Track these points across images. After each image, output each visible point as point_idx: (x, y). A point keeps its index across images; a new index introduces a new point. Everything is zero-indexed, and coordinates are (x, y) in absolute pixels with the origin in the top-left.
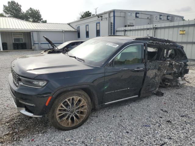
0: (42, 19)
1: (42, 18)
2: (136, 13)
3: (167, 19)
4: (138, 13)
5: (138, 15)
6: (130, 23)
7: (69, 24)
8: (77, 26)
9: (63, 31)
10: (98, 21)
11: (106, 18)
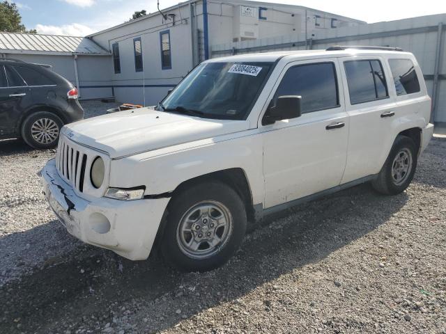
2: (261, 9)
3: (332, 27)
4: (265, 9)
5: (264, 13)
6: (246, 33)
7: (90, 38)
8: (113, 42)
9: (73, 56)
10: (164, 28)
11: (186, 20)
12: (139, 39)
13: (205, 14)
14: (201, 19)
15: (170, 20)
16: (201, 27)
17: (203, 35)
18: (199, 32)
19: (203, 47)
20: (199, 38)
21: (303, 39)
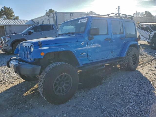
1: (14, 14)
4: (72, 14)
6: (67, 20)
7: (32, 20)
9: (27, 25)
10: (48, 19)
11: (52, 17)
14: (55, 17)
15: (49, 17)
17: (56, 21)
18: (55, 20)
19: (56, 23)
20: (55, 21)
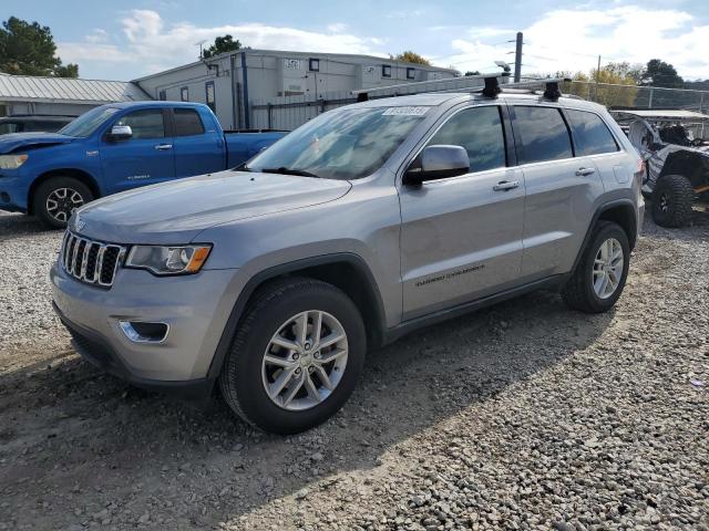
0: (58, 61)
1: (55, 56)
2: (311, 60)
3: (408, 77)
4: (318, 60)
6: (291, 87)
7: (136, 84)
8: (160, 90)
10: (209, 79)
11: (228, 71)
12: (186, 88)
13: (244, 67)
14: (241, 72)
15: (213, 71)
16: (241, 81)
17: (242, 89)
18: (238, 85)
19: (243, 101)
20: (239, 92)
21: (313, 100)
